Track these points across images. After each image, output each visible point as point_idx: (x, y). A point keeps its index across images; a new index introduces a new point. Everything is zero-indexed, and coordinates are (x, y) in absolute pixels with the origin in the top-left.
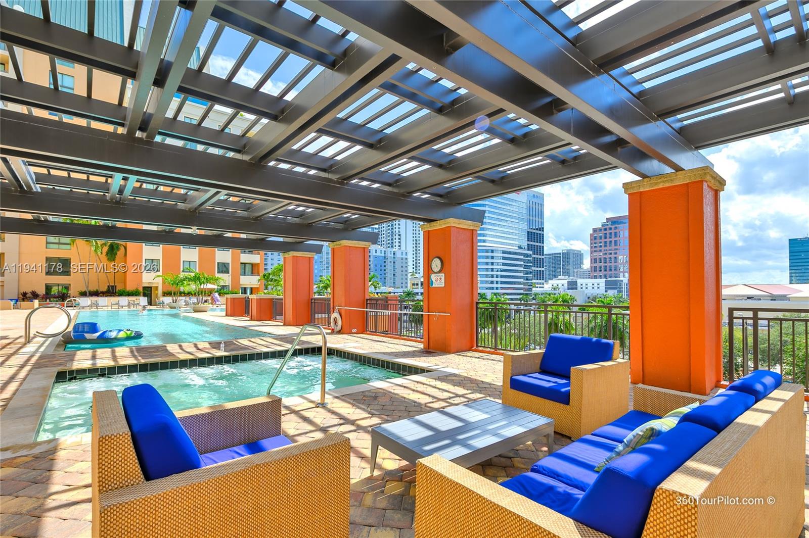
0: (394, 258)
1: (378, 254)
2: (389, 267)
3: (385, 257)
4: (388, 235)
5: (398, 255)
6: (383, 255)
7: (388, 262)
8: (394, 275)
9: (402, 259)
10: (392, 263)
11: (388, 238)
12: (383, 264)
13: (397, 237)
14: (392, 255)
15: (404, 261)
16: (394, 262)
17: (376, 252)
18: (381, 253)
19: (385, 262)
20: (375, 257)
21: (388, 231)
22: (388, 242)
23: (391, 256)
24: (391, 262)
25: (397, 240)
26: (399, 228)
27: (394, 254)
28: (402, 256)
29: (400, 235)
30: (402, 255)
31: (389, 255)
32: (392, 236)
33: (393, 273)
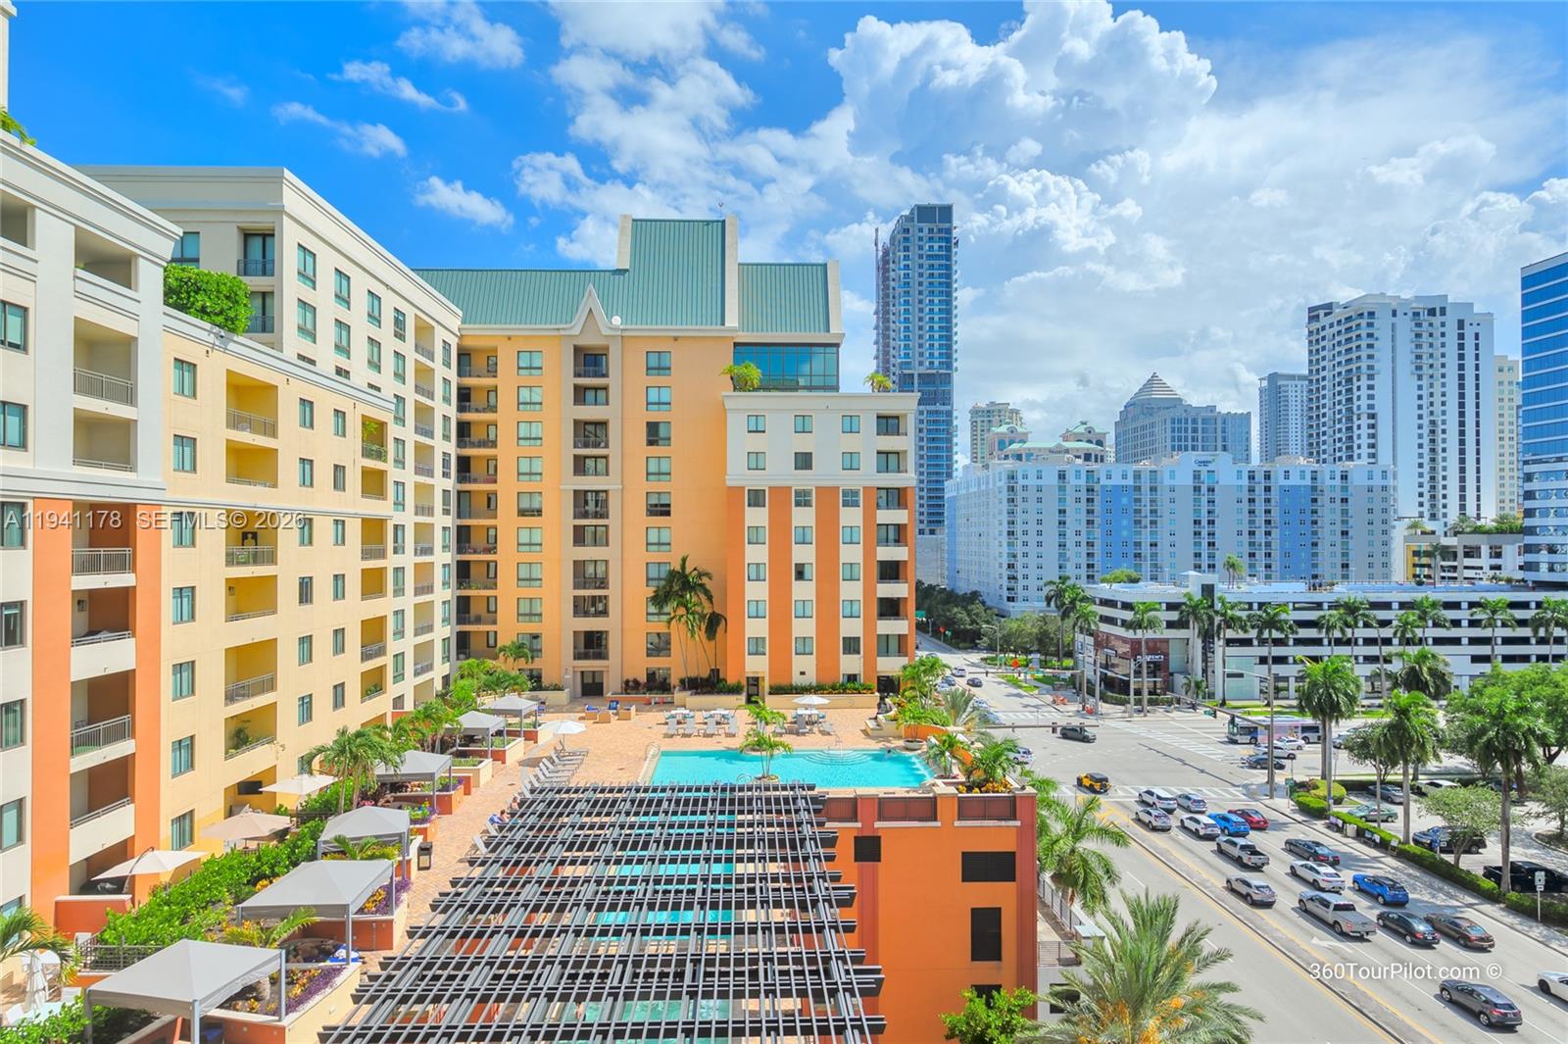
0: (1344, 489)
1: (1294, 480)
2: (1328, 513)
3: (1314, 489)
4: (1338, 416)
5: (1358, 479)
6: (1308, 482)
7: (1324, 500)
8: (1345, 533)
9: (1370, 490)
10: (1338, 501)
11: (1338, 426)
12: (1310, 507)
13: (1365, 421)
14: (1338, 481)
15: (1378, 494)
16: (1344, 500)
17: (1287, 477)
18: (1303, 477)
19: (1315, 500)
20: (1285, 490)
21: (1338, 407)
22: (1338, 435)
23: (1332, 482)
24: (1333, 500)
25: (1365, 431)
26: (1371, 397)
27: (1344, 477)
28: (1371, 483)
29: (1372, 416)
30: (1370, 478)
31: (1329, 482)
32: (1350, 419)
33: (1339, 528)
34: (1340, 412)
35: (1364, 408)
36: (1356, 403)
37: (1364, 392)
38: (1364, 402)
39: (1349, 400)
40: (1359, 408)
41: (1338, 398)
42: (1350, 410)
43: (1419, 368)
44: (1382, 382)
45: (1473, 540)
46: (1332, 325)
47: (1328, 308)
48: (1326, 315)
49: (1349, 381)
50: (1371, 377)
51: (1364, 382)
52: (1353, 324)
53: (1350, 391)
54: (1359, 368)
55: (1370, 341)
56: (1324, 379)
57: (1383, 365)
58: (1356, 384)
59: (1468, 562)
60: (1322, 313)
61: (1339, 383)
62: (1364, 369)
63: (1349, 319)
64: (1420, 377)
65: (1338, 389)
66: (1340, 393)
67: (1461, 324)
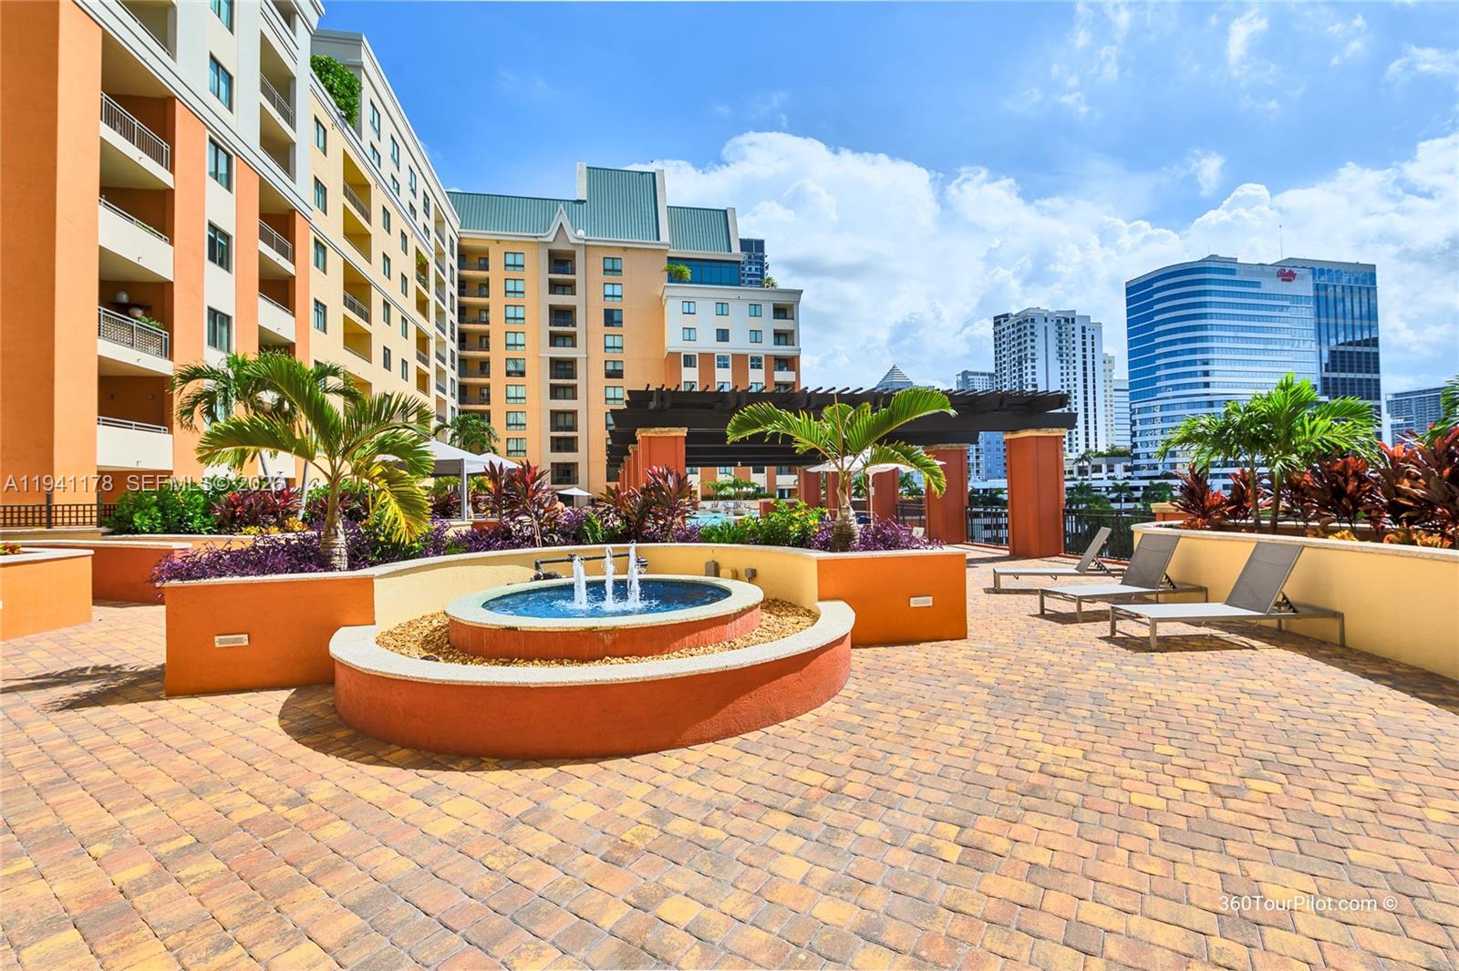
34: (1015, 383)
35: (1030, 381)
36: (1025, 377)
37: (1030, 370)
38: (1030, 377)
39: (1021, 376)
40: (1026, 380)
41: (1013, 375)
42: (1021, 382)
43: (1061, 355)
44: (1040, 364)
45: (1095, 461)
46: (1008, 328)
47: (1006, 316)
48: (1005, 321)
49: (1020, 363)
50: (1033, 360)
51: (1029, 364)
52: (1022, 327)
53: (1020, 370)
54: (1026, 355)
55: (1033, 337)
56: (1004, 362)
57: (1040, 354)
58: (1025, 365)
59: (1095, 475)
60: (1002, 319)
61: (1014, 365)
62: (1029, 356)
63: (1019, 323)
64: (1062, 361)
65: (1013, 369)
66: (1015, 371)
67: (1084, 329)
